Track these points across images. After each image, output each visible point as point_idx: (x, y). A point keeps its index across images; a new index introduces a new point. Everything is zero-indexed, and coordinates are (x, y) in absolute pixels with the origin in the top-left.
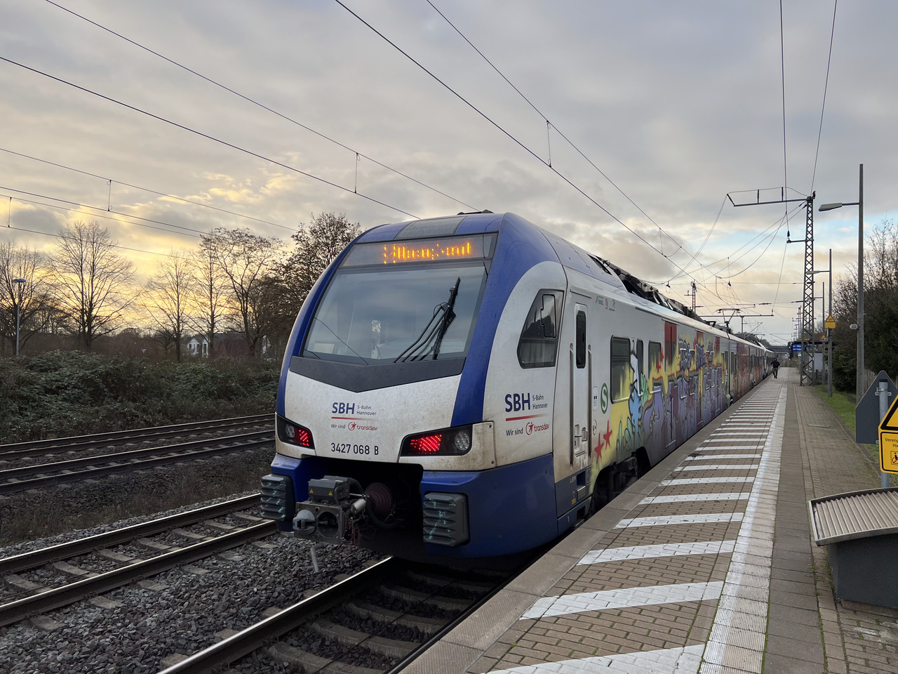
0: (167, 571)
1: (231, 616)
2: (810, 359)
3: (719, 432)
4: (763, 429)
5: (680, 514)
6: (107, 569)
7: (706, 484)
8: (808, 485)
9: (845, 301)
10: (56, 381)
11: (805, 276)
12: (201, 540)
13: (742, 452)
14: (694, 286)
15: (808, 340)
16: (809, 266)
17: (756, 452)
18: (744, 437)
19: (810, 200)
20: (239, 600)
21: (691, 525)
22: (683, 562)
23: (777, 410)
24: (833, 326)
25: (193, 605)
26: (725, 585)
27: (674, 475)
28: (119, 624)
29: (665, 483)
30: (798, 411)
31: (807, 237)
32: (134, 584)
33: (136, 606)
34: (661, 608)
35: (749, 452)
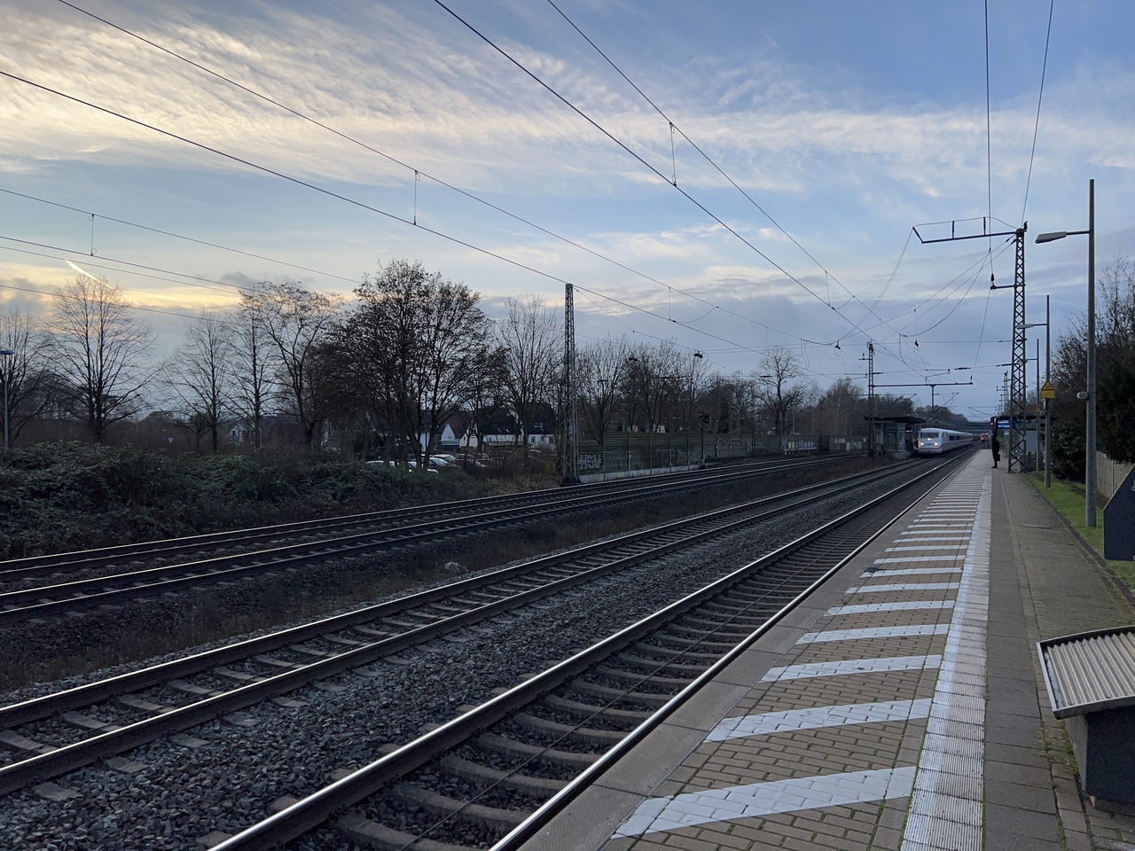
0: (148, 744)
1: (223, 812)
2: (1021, 438)
3: (905, 537)
4: (964, 531)
5: (854, 658)
6: (70, 740)
7: (889, 612)
8: (1028, 611)
9: (1067, 361)
10: (46, 481)
11: (1014, 332)
12: (206, 696)
14: (871, 348)
15: (1018, 413)
16: (1019, 319)
17: (955, 563)
18: (938, 543)
19: (1020, 233)
20: (238, 787)
21: (868, 675)
22: (857, 735)
23: (980, 507)
24: (1052, 395)
25: (174, 795)
26: (919, 773)
27: (846, 599)
28: (67, 825)
29: (832, 612)
30: (1007, 505)
31: (1016, 281)
32: (99, 764)
33: (95, 797)
34: (824, 816)
35: (945, 564)
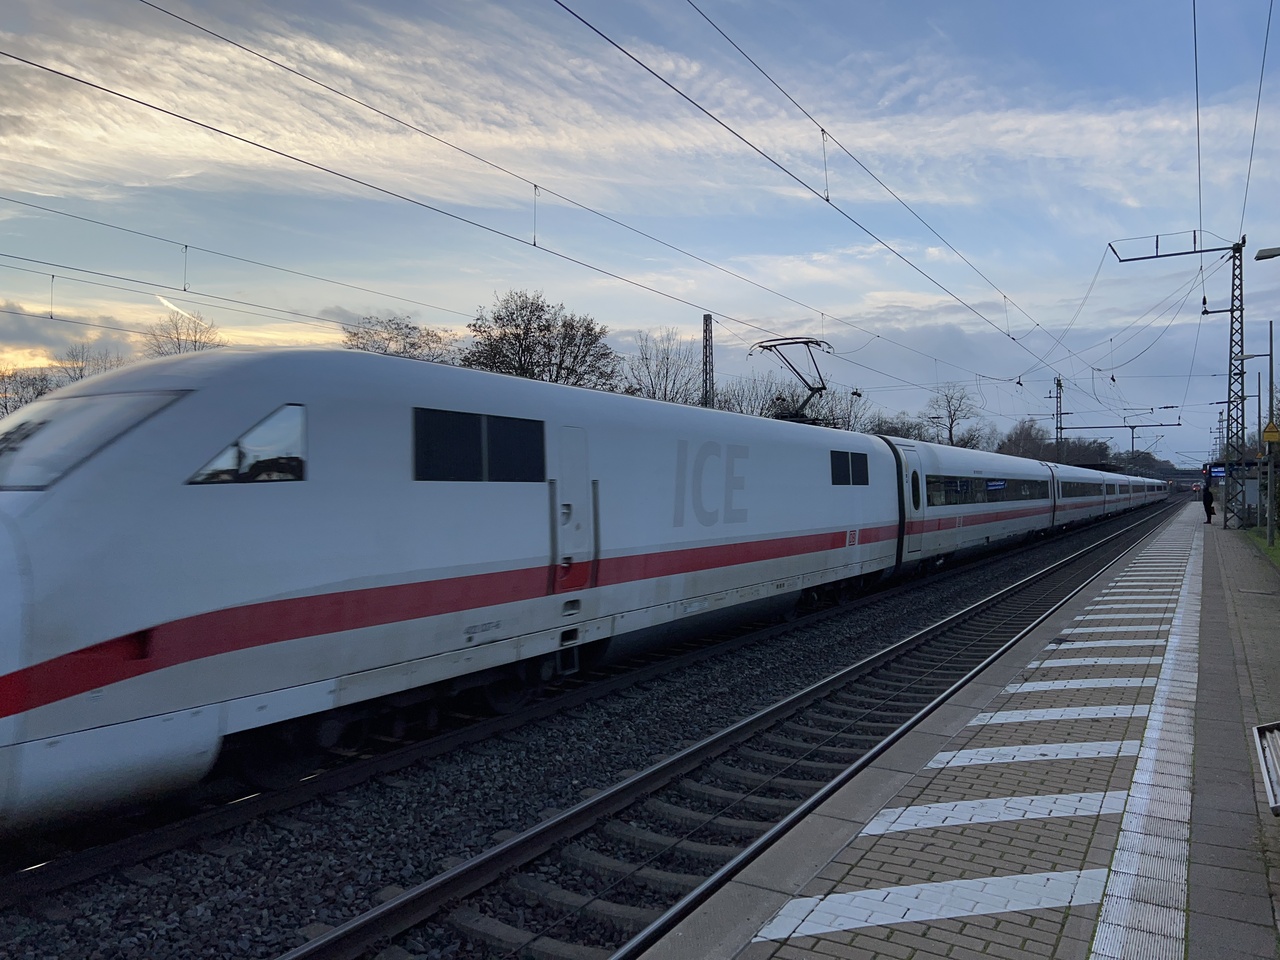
0: (245, 825)
1: (325, 901)
2: (1239, 488)
3: (1098, 603)
4: (1169, 597)
5: (1034, 743)
7: (1078, 690)
8: (1245, 690)
11: (1231, 364)
13: (1136, 635)
14: (1059, 385)
15: (1236, 459)
16: (1237, 349)
17: (1158, 635)
18: (1139, 610)
19: (1237, 249)
21: (1051, 763)
22: (1038, 832)
23: (1189, 568)
24: (1275, 438)
26: (1112, 876)
27: (1026, 675)
28: (158, 912)
29: (1011, 689)
30: (1221, 567)
31: (1233, 305)
33: (188, 882)
34: (998, 923)
35: (1147, 635)
